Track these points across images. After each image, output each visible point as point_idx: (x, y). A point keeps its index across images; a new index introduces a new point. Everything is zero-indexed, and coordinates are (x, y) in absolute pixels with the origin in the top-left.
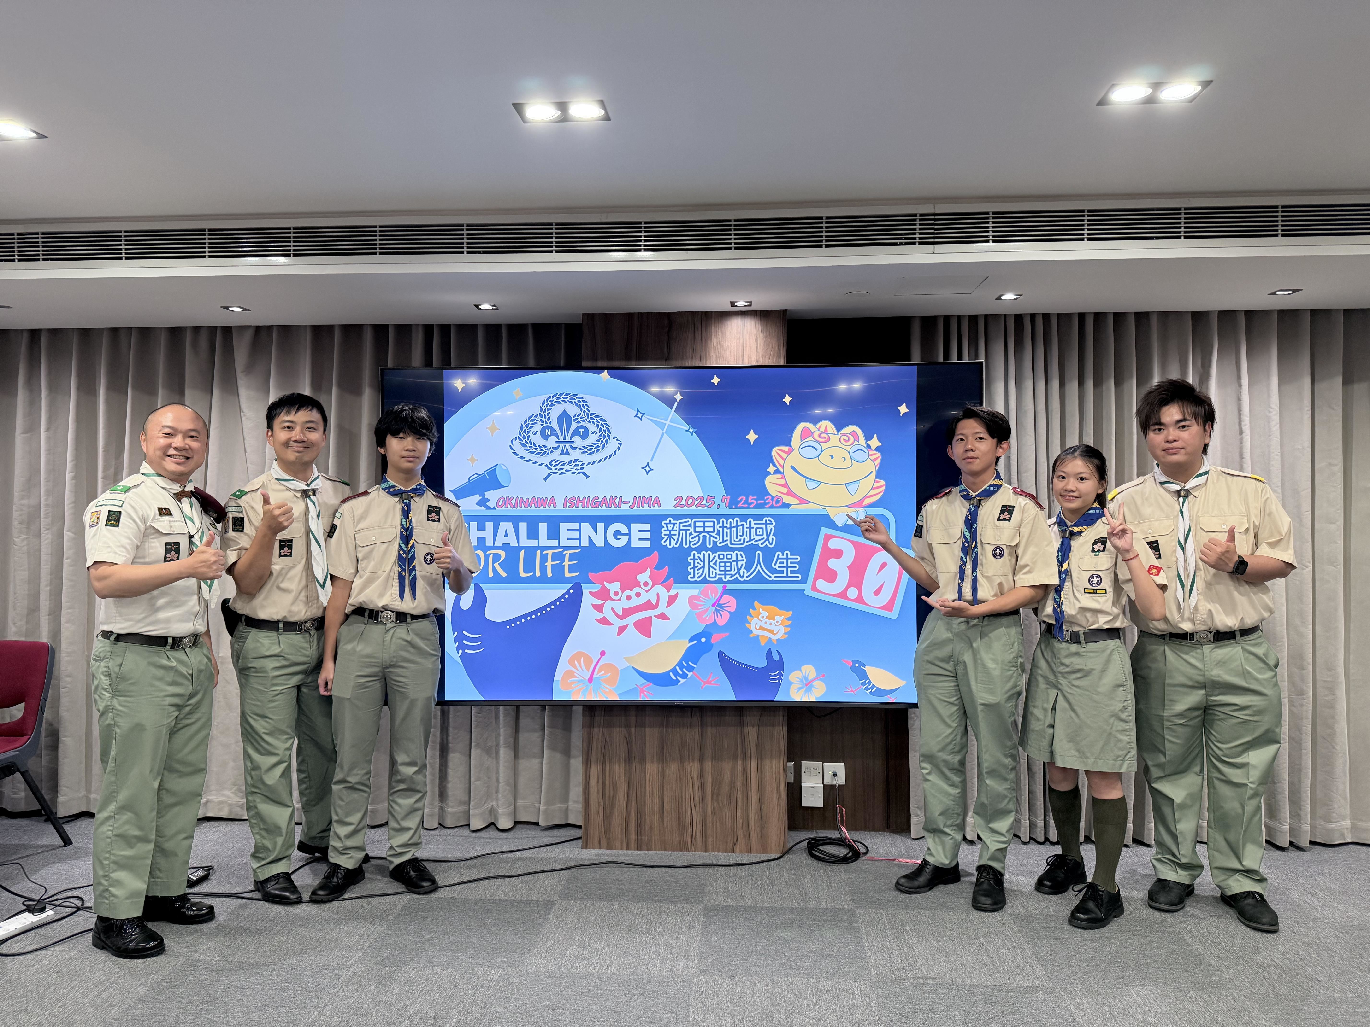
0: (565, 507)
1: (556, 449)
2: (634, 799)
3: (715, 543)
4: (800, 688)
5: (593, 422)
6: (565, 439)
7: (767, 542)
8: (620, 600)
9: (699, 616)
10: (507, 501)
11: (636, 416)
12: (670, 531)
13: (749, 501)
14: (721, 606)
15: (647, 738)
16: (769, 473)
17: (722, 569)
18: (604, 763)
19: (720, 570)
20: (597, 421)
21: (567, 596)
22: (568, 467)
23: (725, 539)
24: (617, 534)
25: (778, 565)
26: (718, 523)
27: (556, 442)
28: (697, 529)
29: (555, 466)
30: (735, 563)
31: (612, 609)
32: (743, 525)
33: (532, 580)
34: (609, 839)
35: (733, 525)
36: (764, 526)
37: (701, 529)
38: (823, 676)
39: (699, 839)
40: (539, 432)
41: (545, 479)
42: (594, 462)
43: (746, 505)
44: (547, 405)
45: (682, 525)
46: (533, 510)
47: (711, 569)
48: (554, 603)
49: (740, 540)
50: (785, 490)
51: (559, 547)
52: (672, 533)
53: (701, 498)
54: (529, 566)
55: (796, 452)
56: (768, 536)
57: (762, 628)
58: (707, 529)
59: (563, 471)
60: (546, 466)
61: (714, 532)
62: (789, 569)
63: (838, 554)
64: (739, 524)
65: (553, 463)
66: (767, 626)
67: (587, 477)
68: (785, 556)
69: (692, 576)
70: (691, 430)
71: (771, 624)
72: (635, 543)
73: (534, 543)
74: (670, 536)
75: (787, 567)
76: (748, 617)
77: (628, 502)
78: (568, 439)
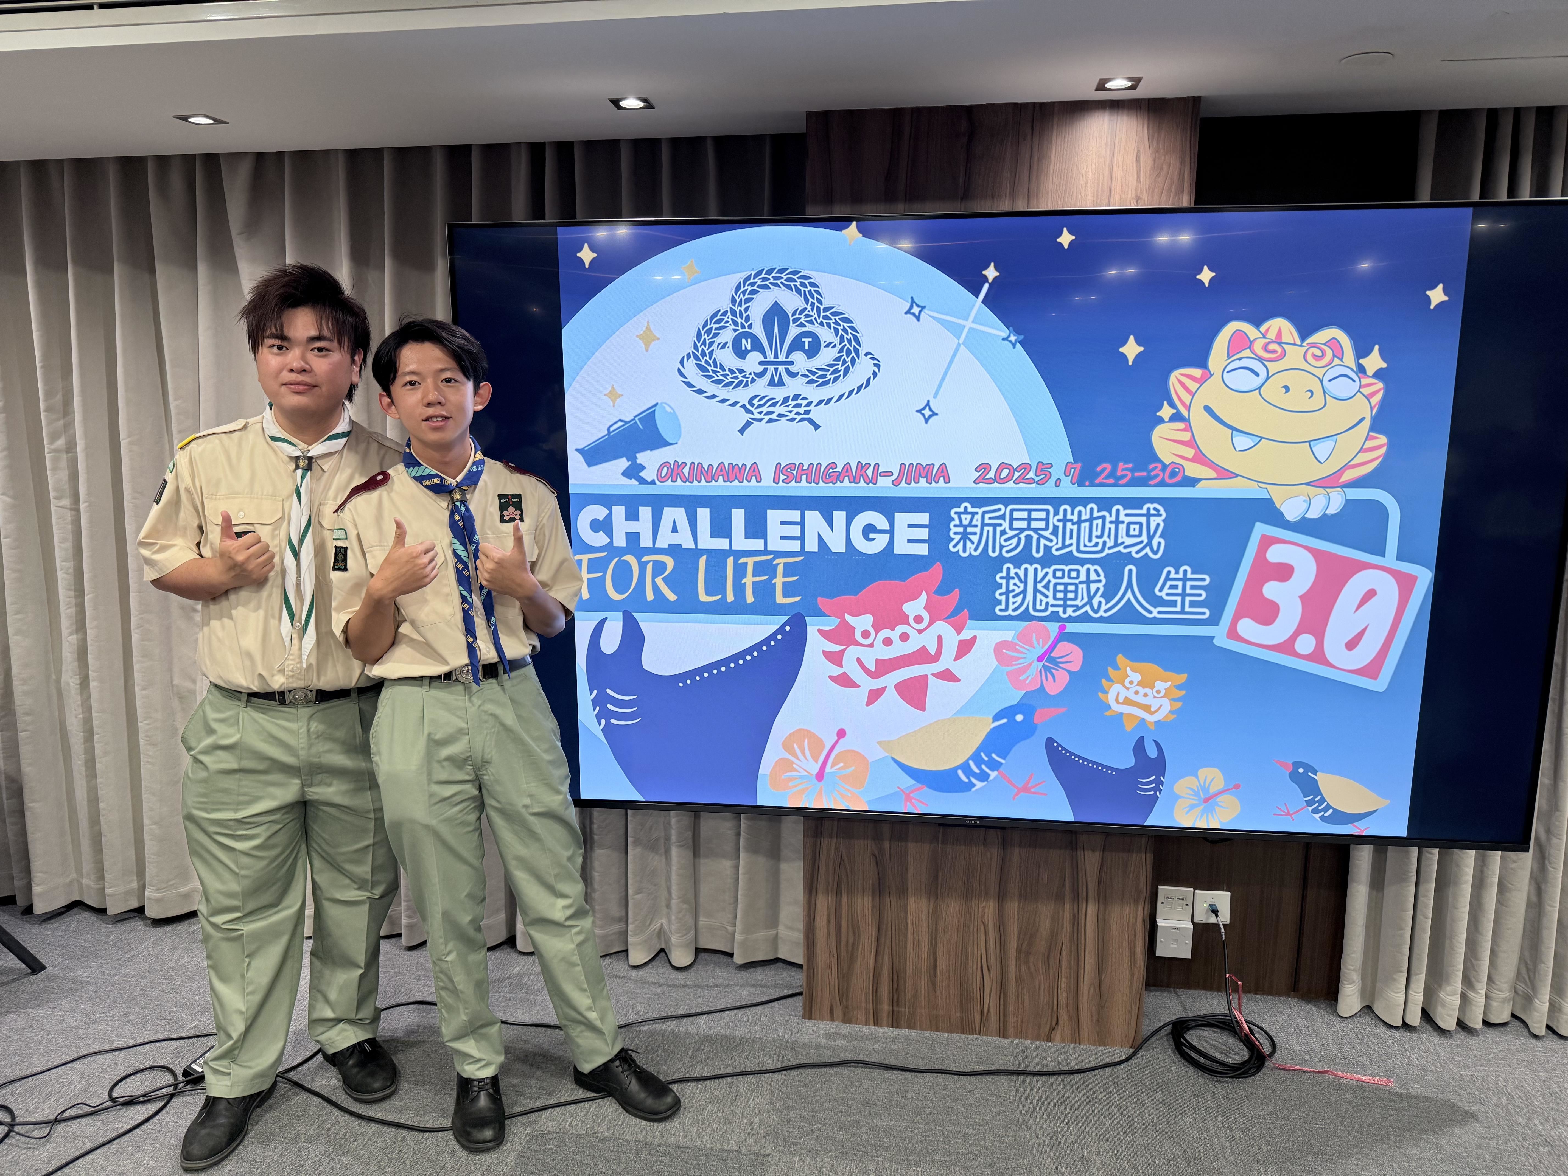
0: (777, 481)
1: (760, 375)
2: (887, 951)
3: (1048, 549)
4: (1192, 807)
5: (829, 325)
6: (776, 356)
7: (1148, 550)
8: (871, 645)
9: (1014, 678)
10: (674, 470)
11: (908, 312)
12: (965, 527)
13: (1119, 473)
14: (1053, 660)
15: (910, 859)
16: (1161, 420)
17: (1060, 595)
18: (838, 892)
19: (1055, 598)
20: (836, 323)
21: (779, 637)
22: (782, 410)
23: (1068, 542)
24: (869, 530)
25: (1166, 590)
26: (1056, 513)
27: (761, 363)
28: (1016, 524)
29: (759, 406)
30: (1084, 586)
31: (859, 660)
32: (1103, 518)
33: (720, 608)
34: (847, 1007)
35: (1084, 517)
36: (1143, 520)
37: (1024, 524)
38: (1237, 787)
39: (993, 1017)
40: (730, 344)
41: (742, 431)
42: (829, 400)
43: (1111, 481)
44: (744, 293)
45: (987, 516)
46: (721, 487)
47: (1039, 596)
48: (757, 647)
49: (1096, 544)
50: (1190, 453)
51: (766, 552)
52: (969, 530)
53: (1026, 467)
54: (715, 584)
55: (1215, 380)
56: (1150, 538)
57: (1128, 702)
58: (1034, 525)
59: (774, 416)
60: (744, 406)
61: (1046, 529)
62: (1188, 599)
63: (1284, 572)
64: (1096, 514)
65: (755, 402)
66: (1139, 699)
67: (817, 427)
68: (1181, 576)
69: (1003, 606)
70: (1013, 338)
71: (1146, 695)
72: (901, 548)
73: (722, 544)
74: (965, 536)
75: (1184, 595)
76: (1104, 681)
77: (891, 474)
78: (782, 358)
